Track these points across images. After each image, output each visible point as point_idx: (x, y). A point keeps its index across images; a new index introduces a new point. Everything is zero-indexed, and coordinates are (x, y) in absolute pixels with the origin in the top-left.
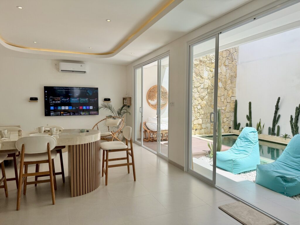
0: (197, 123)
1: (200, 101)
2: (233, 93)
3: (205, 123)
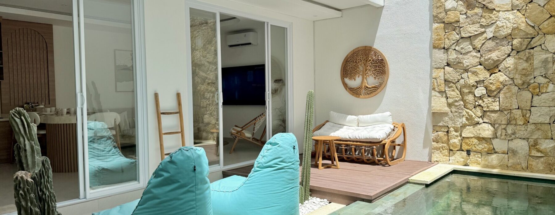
0: (472, 136)
1: (483, 74)
3: (503, 137)
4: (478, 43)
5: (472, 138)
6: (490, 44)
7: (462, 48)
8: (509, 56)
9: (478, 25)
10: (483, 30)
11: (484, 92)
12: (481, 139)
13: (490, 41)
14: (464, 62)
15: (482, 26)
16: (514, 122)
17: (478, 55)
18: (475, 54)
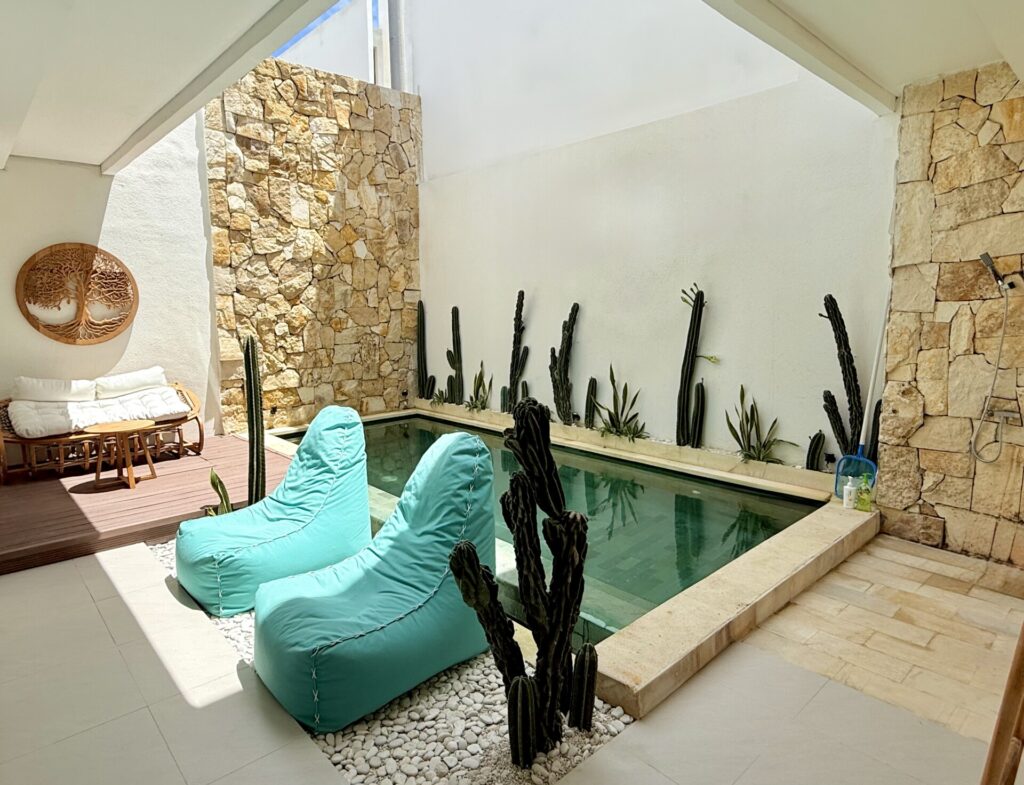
0: (275, 387)
1: (284, 307)
2: (409, 278)
3: (309, 384)
4: (275, 263)
5: (275, 390)
6: (290, 268)
7: (257, 269)
8: (310, 284)
9: (274, 240)
10: (281, 247)
11: (286, 329)
12: (285, 391)
13: (289, 264)
14: (260, 288)
15: (279, 242)
16: (319, 365)
17: (277, 280)
18: (274, 279)
